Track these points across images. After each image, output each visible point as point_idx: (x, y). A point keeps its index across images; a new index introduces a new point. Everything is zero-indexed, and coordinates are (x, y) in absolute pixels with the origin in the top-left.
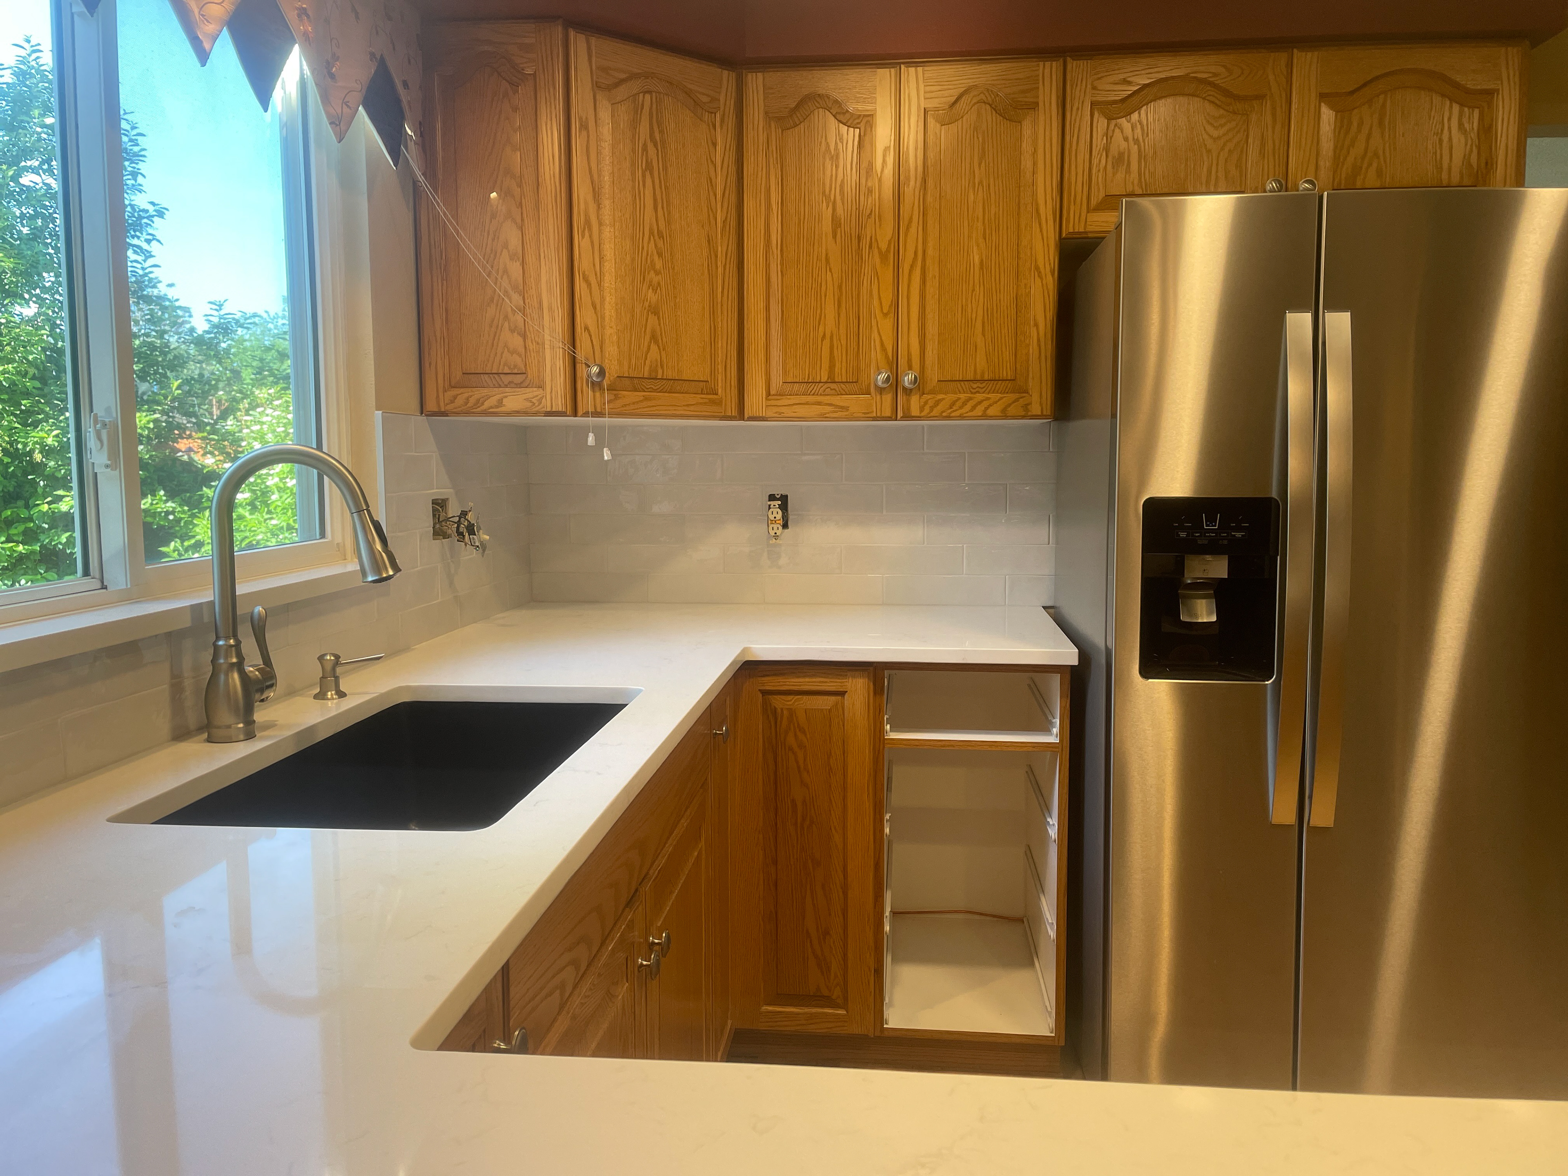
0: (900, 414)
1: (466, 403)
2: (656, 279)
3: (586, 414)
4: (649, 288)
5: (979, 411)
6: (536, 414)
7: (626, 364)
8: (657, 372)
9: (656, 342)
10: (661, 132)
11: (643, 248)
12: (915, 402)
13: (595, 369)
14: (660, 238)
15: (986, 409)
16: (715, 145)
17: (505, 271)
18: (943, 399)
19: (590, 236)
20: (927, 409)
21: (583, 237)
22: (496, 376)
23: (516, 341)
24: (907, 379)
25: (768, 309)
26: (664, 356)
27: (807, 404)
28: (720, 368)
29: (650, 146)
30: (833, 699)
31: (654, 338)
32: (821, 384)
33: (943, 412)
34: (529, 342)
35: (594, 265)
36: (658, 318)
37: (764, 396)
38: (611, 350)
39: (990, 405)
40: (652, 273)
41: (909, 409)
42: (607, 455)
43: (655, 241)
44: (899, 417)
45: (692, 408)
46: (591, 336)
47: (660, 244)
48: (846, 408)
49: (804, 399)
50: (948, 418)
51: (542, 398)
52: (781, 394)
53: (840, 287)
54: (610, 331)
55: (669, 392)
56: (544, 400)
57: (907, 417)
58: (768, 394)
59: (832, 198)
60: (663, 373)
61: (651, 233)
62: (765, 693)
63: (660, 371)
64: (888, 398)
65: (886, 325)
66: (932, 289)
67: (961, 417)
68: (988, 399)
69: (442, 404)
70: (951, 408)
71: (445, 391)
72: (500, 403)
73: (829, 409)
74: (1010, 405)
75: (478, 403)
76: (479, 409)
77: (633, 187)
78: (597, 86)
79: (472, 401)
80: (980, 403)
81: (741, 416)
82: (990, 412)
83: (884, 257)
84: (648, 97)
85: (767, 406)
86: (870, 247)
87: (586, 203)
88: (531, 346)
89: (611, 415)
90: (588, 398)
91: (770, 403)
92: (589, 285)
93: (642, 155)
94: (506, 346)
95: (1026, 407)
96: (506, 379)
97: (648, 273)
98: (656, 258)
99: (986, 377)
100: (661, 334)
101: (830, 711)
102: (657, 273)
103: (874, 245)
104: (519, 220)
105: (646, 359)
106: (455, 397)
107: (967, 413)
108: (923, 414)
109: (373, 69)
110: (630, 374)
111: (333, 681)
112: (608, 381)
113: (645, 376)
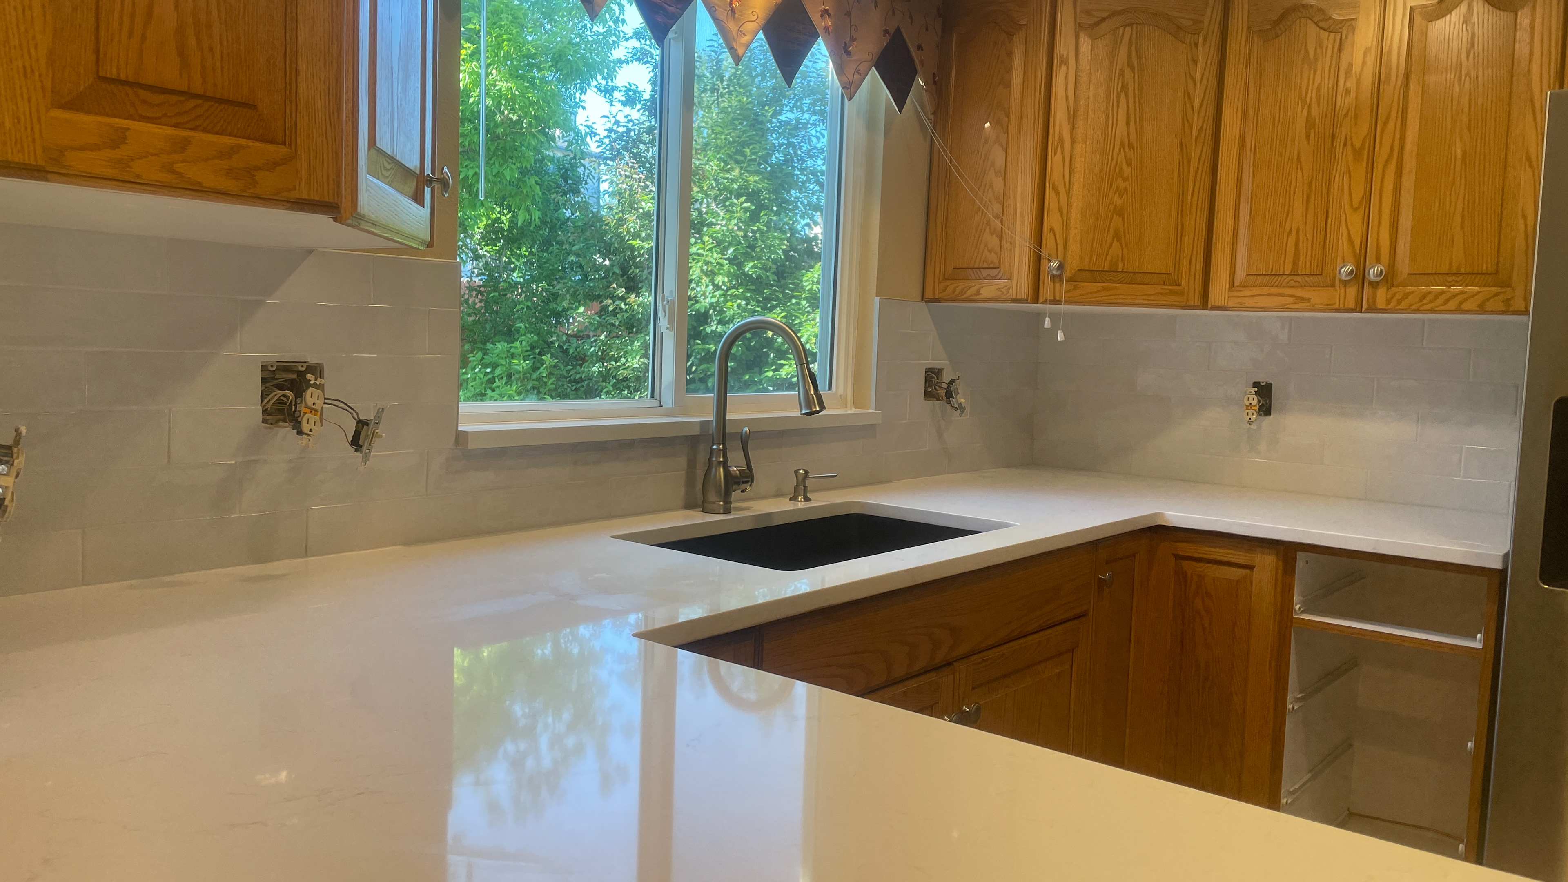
0: (1365, 306)
1: (954, 292)
2: (1123, 185)
3: (1045, 302)
4: (1115, 193)
5: (1452, 305)
6: (1004, 301)
8: (1117, 266)
9: (1119, 240)
10: (1139, 57)
11: (1112, 159)
12: (1382, 294)
13: (1055, 264)
14: (1130, 149)
15: (1461, 303)
16: (1195, 62)
17: (991, 186)
18: (1413, 292)
19: (1062, 153)
20: (1394, 303)
21: (1055, 154)
22: (978, 270)
23: (994, 242)
24: (1374, 272)
25: (1237, 207)
26: (1125, 251)
27: (1269, 295)
28: (1185, 262)
29: (1127, 71)
30: (1242, 572)
31: (1117, 236)
32: (1284, 277)
33: (1411, 305)
34: (1004, 242)
35: (1064, 176)
36: (1123, 220)
37: (1227, 287)
38: (1074, 248)
39: (1465, 300)
40: (1120, 180)
41: (1374, 302)
42: (1060, 336)
43: (1125, 152)
44: (1363, 310)
45: (1152, 298)
46: (1055, 236)
47: (1130, 154)
48: (1309, 300)
49: (1265, 290)
50: (1418, 311)
51: (1009, 288)
52: (1244, 286)
53: (1310, 184)
54: (1075, 232)
55: (1129, 284)
56: (1011, 290)
57: (1372, 309)
58: (1232, 284)
59: (1308, 100)
60: (1123, 267)
61: (1122, 145)
62: (1179, 557)
63: (1121, 265)
64: (1352, 291)
65: (1356, 221)
66: (1408, 182)
67: (1432, 311)
68: (1465, 292)
69: (937, 293)
70: (1421, 301)
71: (940, 282)
72: (978, 292)
73: (1291, 300)
74: (1488, 300)
75: (963, 292)
76: (963, 297)
77: (1107, 108)
78: (1080, 27)
79: (958, 290)
80: (1455, 296)
81: (1204, 305)
82: (1465, 306)
83: (1357, 153)
84: (1128, 29)
85: (1229, 297)
86: (1345, 145)
87: (1061, 127)
88: (1005, 245)
89: (1067, 302)
90: (1047, 288)
91: (1231, 294)
92: (1058, 194)
93: (1119, 79)
94: (986, 246)
95: (1507, 302)
96: (985, 273)
97: (1116, 180)
98: (1125, 167)
99: (1463, 271)
100: (1124, 233)
101: (1238, 581)
102: (1125, 180)
103: (1349, 143)
104: (1005, 146)
105: (1107, 254)
106: (947, 287)
107: (1438, 307)
108: (1389, 307)
109: (885, 42)
110: (1091, 268)
111: (803, 489)
112: (1069, 274)
113: (1105, 269)
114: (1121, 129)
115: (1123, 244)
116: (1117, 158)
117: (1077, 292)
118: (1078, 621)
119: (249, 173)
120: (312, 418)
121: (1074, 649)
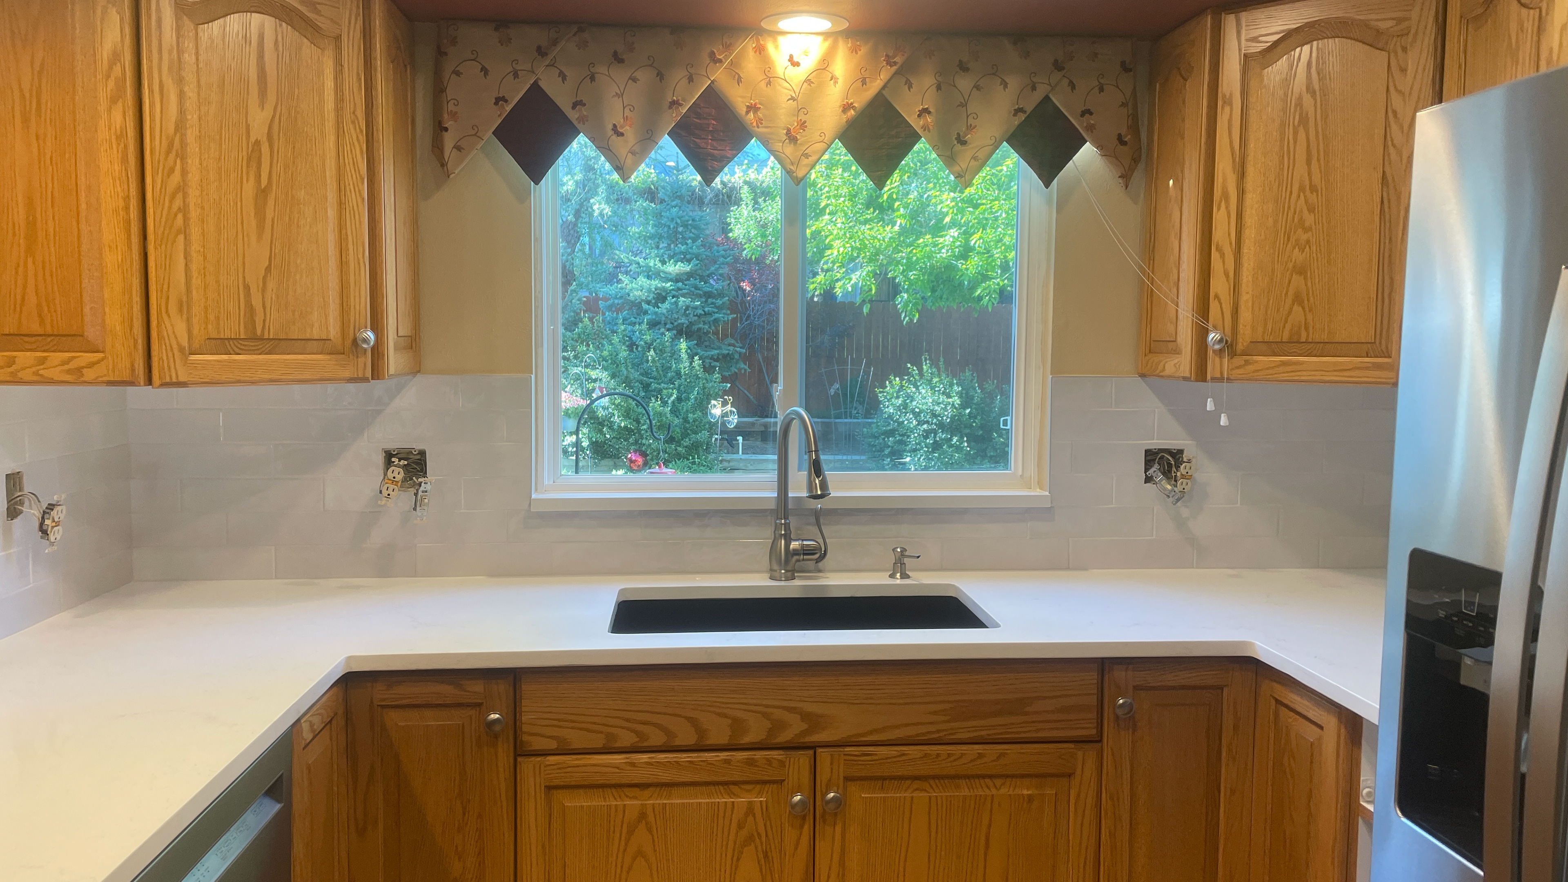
1: (1153, 367)
2: (1304, 237)
3: (1211, 381)
4: (1294, 248)
7: (1260, 330)
8: (1300, 336)
9: (1301, 304)
10: (1319, 80)
11: (1289, 207)
13: (1216, 337)
14: (1312, 193)
17: (1172, 249)
19: (1227, 208)
21: (1219, 209)
22: (1164, 343)
23: (1173, 314)
26: (1310, 317)
29: (1306, 99)
30: (1317, 732)
31: (1298, 299)
35: (1229, 235)
36: (1305, 279)
38: (1245, 315)
40: (1300, 231)
42: (1224, 420)
43: (1305, 197)
45: (1348, 373)
46: (1221, 304)
47: (1312, 198)
54: (1245, 298)
55: (1320, 356)
56: (1181, 366)
60: (1308, 336)
61: (1302, 189)
62: (1275, 701)
63: (1304, 335)
71: (1145, 356)
72: (1165, 368)
76: (1165, 374)
77: (1281, 147)
78: (1247, 58)
84: (1307, 47)
87: (1224, 176)
92: (1222, 255)
93: (1295, 111)
94: (1169, 316)
96: (1167, 347)
97: (1295, 232)
98: (1306, 214)
100: (1308, 295)
101: (1318, 744)
102: (1307, 230)
105: (1286, 321)
106: (1148, 361)
109: (1017, 121)
110: (1267, 339)
111: (900, 566)
112: (1240, 347)
113: (1285, 339)
114: (1301, 169)
115: (1307, 309)
116: (1296, 204)
117: (1251, 368)
118: (1072, 745)
119: (79, 370)
120: (392, 487)
121: (1070, 776)
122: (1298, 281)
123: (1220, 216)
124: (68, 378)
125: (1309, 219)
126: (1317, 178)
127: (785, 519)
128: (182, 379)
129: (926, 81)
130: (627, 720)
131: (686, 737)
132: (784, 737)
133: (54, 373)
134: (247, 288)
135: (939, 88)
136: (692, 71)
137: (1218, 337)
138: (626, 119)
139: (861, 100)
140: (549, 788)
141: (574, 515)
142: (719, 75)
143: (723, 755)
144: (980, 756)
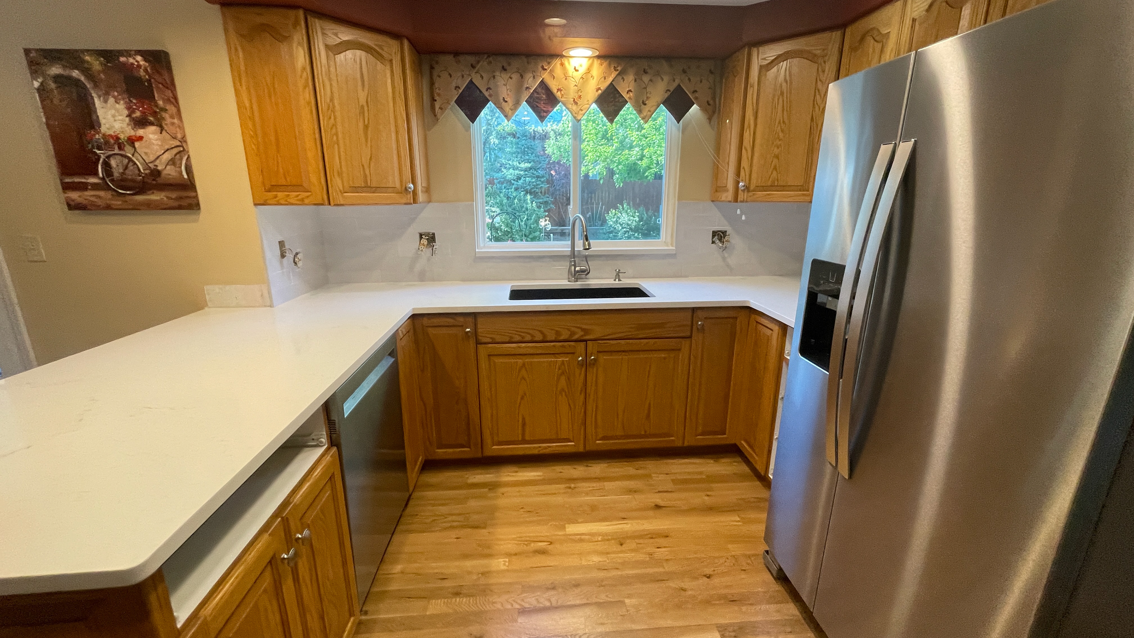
2: (779, 143)
3: (740, 202)
4: (775, 147)
6: (726, 202)
7: (760, 181)
8: (774, 182)
9: (776, 170)
10: (790, 76)
11: (774, 130)
14: (783, 124)
19: (750, 131)
21: (746, 132)
22: (722, 188)
29: (784, 84)
30: (770, 332)
36: (778, 160)
38: (754, 176)
42: (743, 217)
43: (781, 126)
45: (792, 198)
46: (746, 170)
54: (755, 168)
55: (781, 191)
61: (779, 123)
62: (756, 322)
63: (777, 183)
69: (715, 198)
71: (714, 193)
76: (718, 200)
84: (785, 62)
87: (749, 118)
89: (746, 202)
92: (746, 150)
97: (776, 141)
100: (779, 166)
101: (769, 336)
102: (780, 140)
105: (770, 177)
106: (717, 195)
109: (666, 95)
110: (762, 185)
111: (618, 276)
112: (752, 188)
113: (769, 185)
114: (779, 115)
115: (778, 173)
116: (777, 129)
117: (755, 196)
118: (681, 339)
119: (302, 200)
120: (423, 247)
121: (680, 350)
122: (775, 161)
123: (746, 135)
124: (298, 202)
125: (781, 135)
126: (785, 116)
127: (574, 258)
128: (342, 203)
129: (630, 78)
130: (517, 331)
131: (539, 337)
132: (576, 337)
133: (292, 201)
134: (363, 166)
135: (635, 81)
136: (535, 74)
137: (743, 184)
138: (508, 95)
139: (604, 86)
140: (489, 355)
141: (493, 258)
142: (545, 76)
143: (552, 344)
144: (647, 343)
